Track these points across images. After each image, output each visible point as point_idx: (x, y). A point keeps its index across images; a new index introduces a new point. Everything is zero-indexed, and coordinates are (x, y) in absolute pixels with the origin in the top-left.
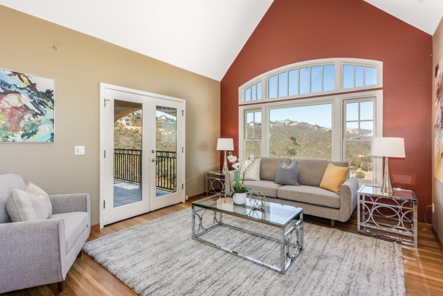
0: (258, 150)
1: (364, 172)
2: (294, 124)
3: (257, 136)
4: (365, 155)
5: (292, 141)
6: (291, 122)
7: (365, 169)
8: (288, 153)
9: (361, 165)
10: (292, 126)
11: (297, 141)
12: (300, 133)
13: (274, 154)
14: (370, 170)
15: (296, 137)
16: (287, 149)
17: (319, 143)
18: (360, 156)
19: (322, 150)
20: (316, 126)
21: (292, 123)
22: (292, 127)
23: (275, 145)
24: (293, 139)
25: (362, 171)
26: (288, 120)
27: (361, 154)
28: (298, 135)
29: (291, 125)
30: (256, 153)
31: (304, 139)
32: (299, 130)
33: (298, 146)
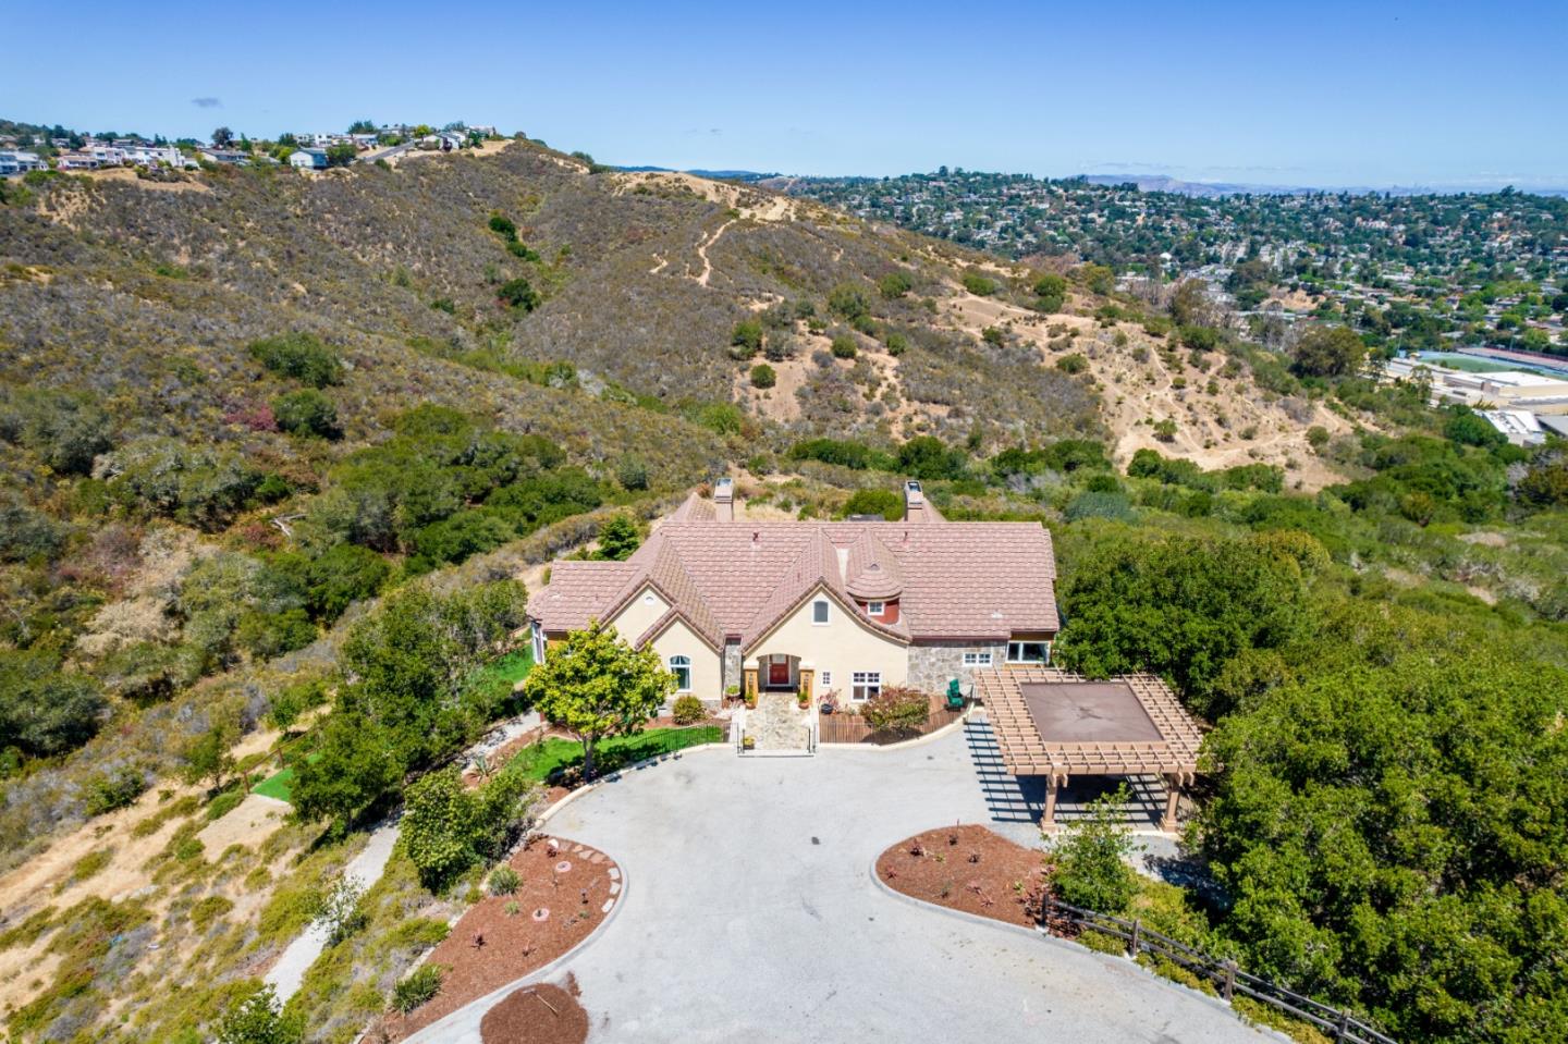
0: (376, 300)
1: (774, 366)
2: (490, 149)
3: (347, 224)
4: (769, 300)
5: (499, 240)
6: (476, 139)
7: (775, 355)
8: (501, 299)
9: (764, 340)
10: (483, 159)
11: (519, 233)
12: (521, 195)
13: (446, 309)
14: (790, 356)
15: (510, 216)
16: (493, 282)
17: (611, 246)
18: (757, 306)
19: (636, 288)
20: (581, 157)
21: (477, 144)
22: (485, 167)
23: (438, 264)
24: (502, 226)
25: (767, 362)
26: (460, 128)
27: (760, 298)
28: (518, 208)
29: (476, 152)
30: (374, 312)
31: (546, 227)
32: (516, 179)
33: (531, 264)
